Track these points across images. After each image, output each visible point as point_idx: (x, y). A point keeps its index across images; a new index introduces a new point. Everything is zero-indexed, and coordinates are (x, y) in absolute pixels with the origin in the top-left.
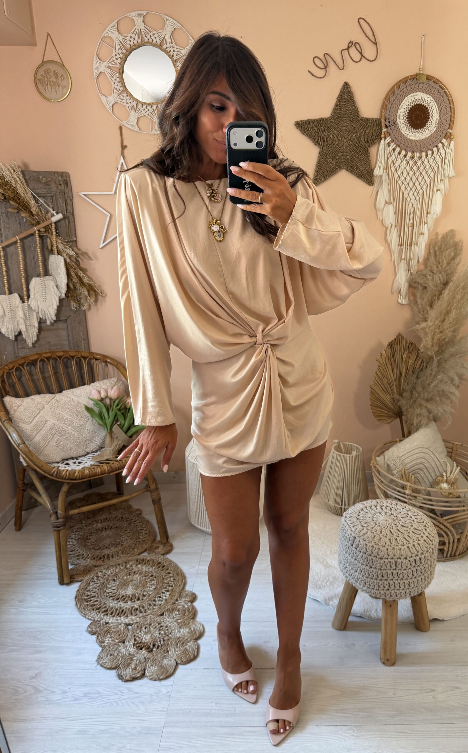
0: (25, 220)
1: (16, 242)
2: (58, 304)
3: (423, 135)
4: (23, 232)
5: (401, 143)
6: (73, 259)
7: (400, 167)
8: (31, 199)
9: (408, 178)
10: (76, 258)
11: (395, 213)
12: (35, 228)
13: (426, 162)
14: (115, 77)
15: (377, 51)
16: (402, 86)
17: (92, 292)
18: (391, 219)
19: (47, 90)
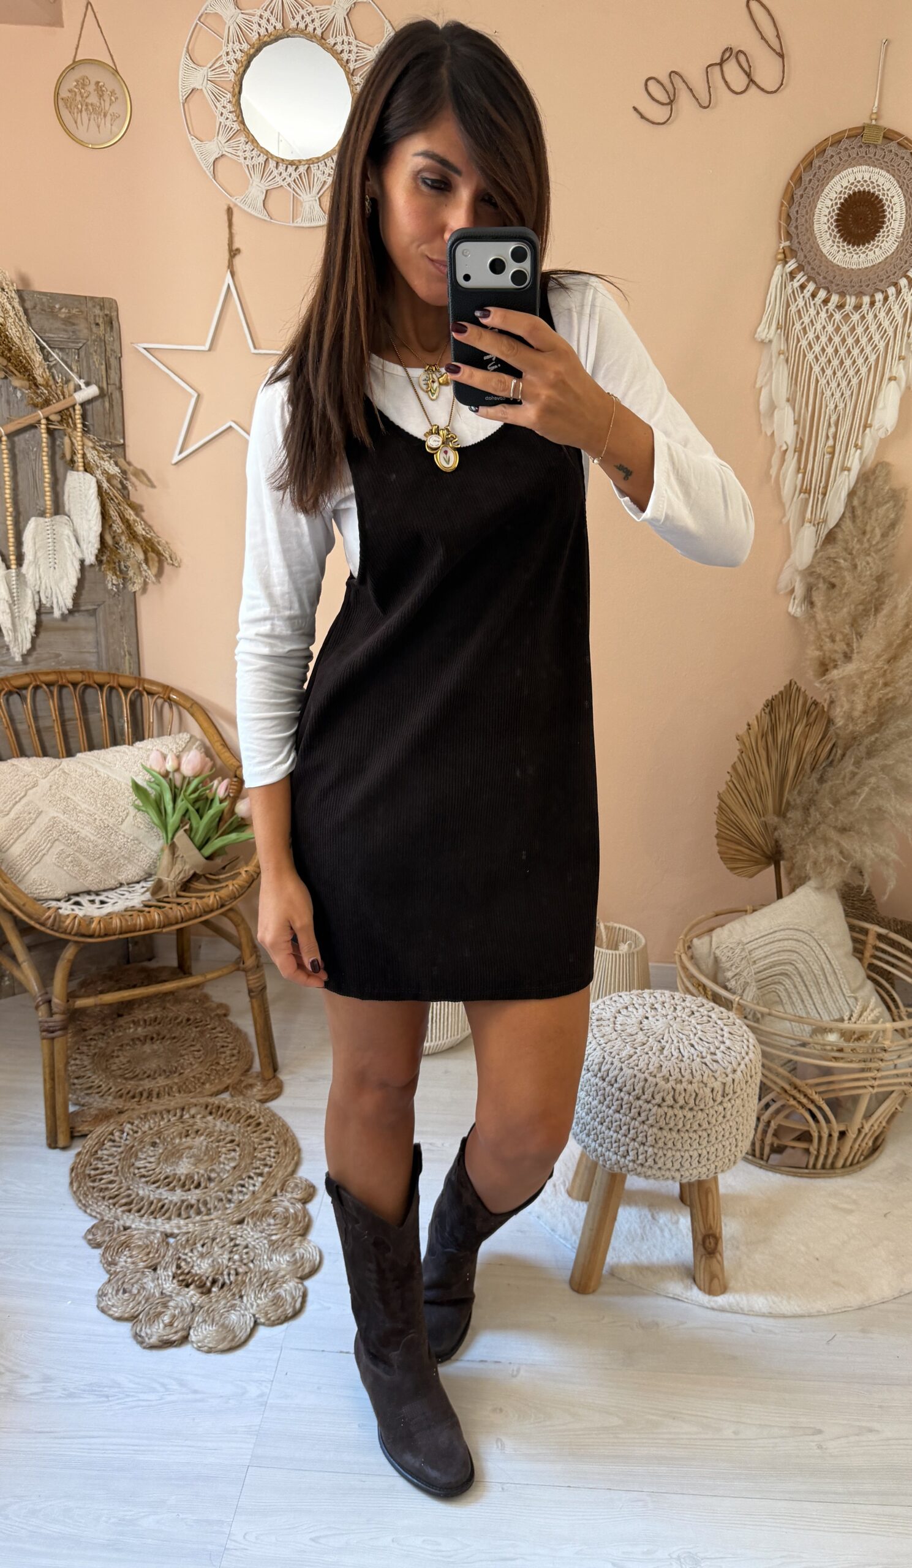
0: (19, 394)
2: (79, 576)
3: (869, 258)
4: (13, 421)
5: (819, 274)
6: (116, 482)
7: (813, 325)
8: (35, 350)
9: (830, 350)
10: (121, 482)
11: (796, 422)
12: (40, 412)
13: (870, 317)
14: (224, 101)
15: (783, 72)
16: (830, 151)
17: (151, 555)
18: (787, 435)
19: (79, 121)
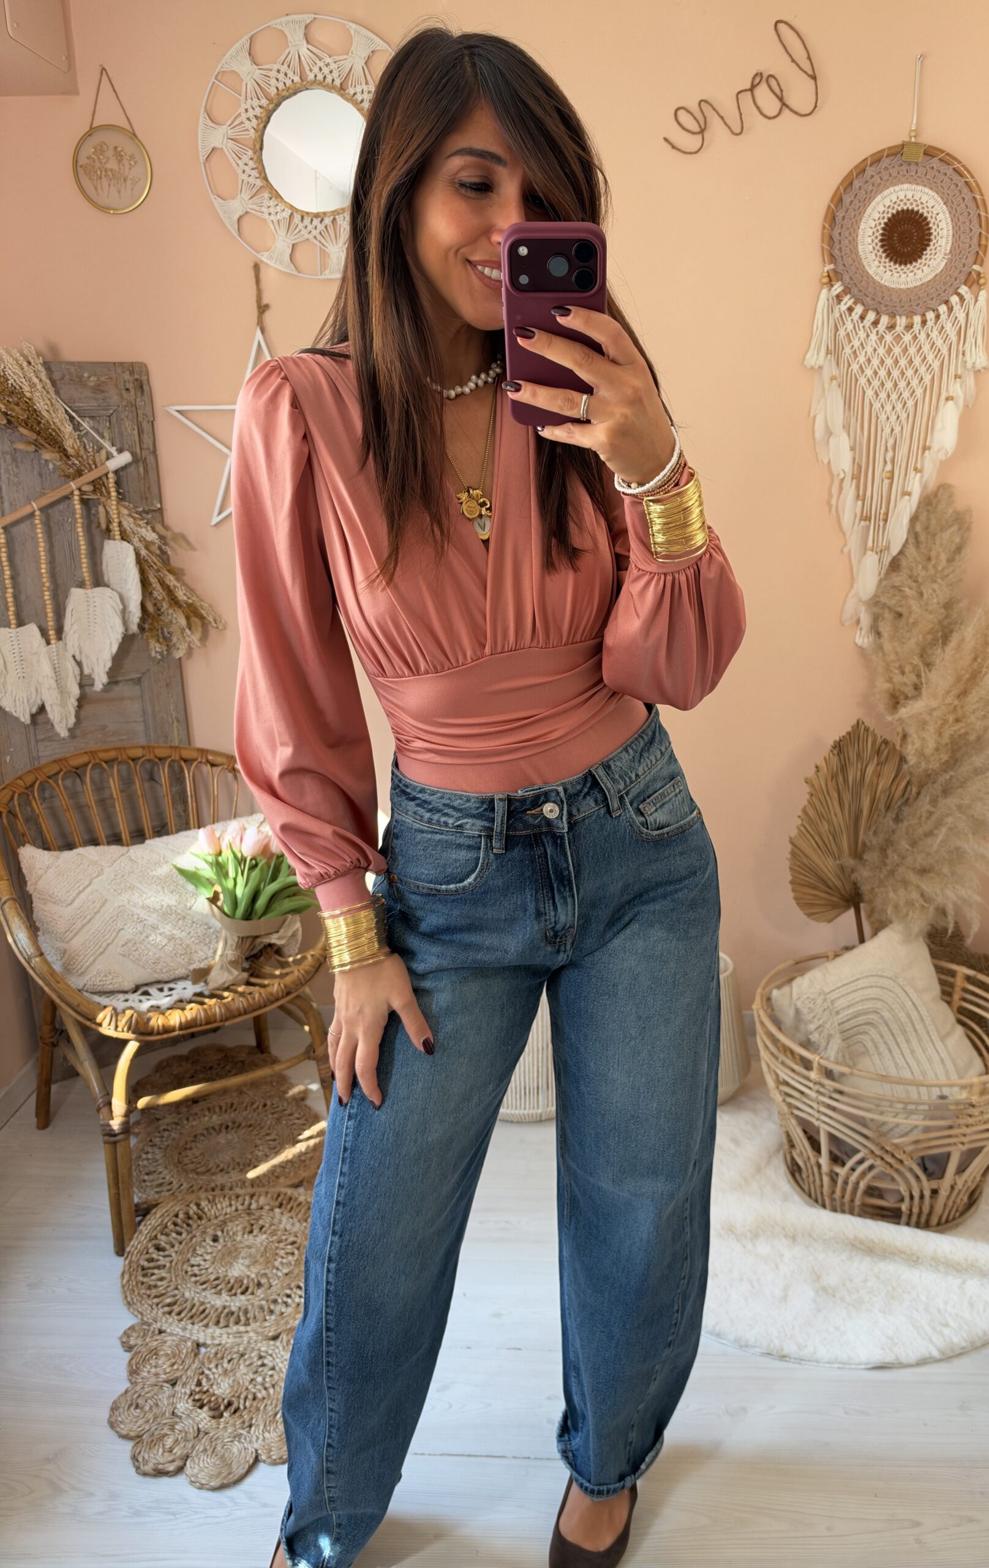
0: (51, 466)
1: (32, 515)
3: (917, 277)
4: (44, 494)
5: (865, 294)
6: (154, 548)
7: (863, 348)
9: (882, 373)
10: (160, 548)
11: (853, 449)
12: (72, 484)
13: (922, 337)
14: (245, 159)
15: (817, 94)
16: (870, 171)
17: (194, 620)
18: (843, 461)
19: (99, 187)
